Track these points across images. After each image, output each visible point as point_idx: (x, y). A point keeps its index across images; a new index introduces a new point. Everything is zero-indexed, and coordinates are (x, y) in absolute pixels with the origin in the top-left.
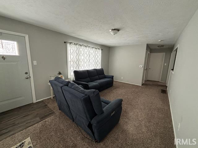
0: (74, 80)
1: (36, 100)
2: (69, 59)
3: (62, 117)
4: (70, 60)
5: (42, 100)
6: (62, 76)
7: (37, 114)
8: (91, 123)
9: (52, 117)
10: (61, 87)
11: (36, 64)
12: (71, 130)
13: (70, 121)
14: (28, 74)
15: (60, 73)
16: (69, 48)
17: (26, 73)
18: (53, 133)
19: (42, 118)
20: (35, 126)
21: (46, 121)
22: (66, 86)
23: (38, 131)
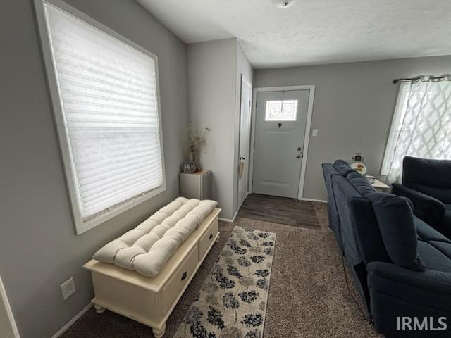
0: (400, 183)
1: (303, 197)
2: (398, 125)
3: (328, 240)
4: (399, 129)
5: (311, 200)
6: (362, 165)
7: (296, 216)
8: (367, 268)
9: (313, 231)
10: (332, 176)
11: (316, 135)
12: (332, 267)
13: (338, 256)
14: (301, 151)
15: (358, 158)
16: (408, 94)
17: (299, 149)
18: (302, 249)
19: (300, 224)
20: (287, 226)
21: (301, 230)
22: (341, 177)
23: (287, 234)
